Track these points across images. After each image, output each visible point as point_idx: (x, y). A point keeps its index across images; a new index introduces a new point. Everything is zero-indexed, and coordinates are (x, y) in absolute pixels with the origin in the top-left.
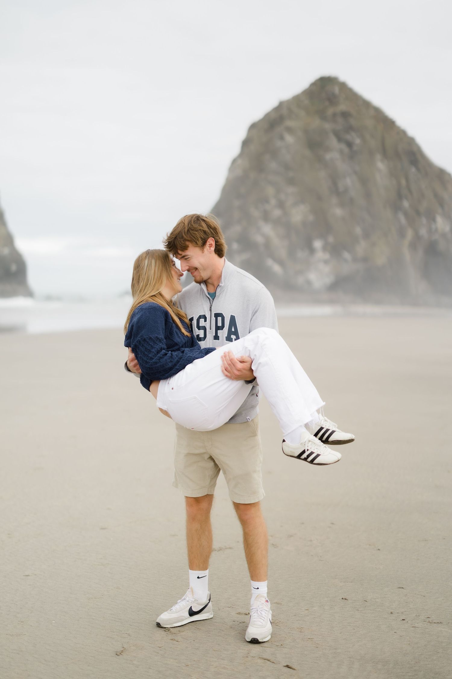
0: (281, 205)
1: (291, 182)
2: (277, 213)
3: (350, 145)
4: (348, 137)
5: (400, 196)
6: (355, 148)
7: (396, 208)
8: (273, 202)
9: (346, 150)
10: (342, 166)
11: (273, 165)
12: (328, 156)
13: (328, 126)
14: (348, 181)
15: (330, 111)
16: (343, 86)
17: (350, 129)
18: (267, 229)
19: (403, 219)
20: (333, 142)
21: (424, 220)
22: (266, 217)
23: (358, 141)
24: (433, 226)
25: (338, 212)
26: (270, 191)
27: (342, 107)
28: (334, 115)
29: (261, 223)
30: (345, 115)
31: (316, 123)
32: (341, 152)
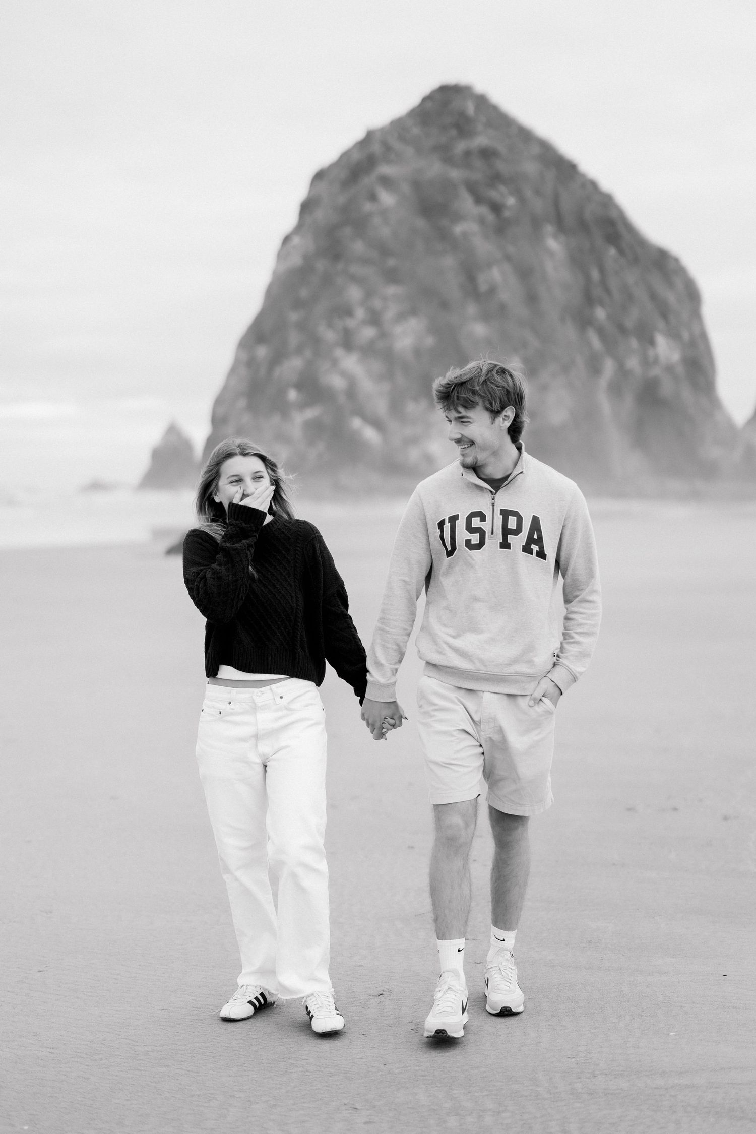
0: (375, 319)
1: (392, 276)
2: (368, 333)
3: (496, 208)
4: (493, 194)
5: (589, 300)
6: (507, 214)
7: (584, 322)
8: (360, 313)
9: (490, 217)
10: (483, 247)
11: (358, 247)
12: (458, 229)
13: (455, 174)
14: (496, 274)
15: (460, 147)
16: (482, 101)
17: (496, 179)
18: (351, 363)
19: (596, 342)
20: (466, 203)
21: (634, 343)
22: (348, 342)
23: (511, 201)
24: (651, 353)
25: (479, 329)
26: (354, 293)
27: (481, 140)
28: (468, 154)
29: (339, 352)
30: (487, 154)
31: (434, 169)
32: (482, 221)
